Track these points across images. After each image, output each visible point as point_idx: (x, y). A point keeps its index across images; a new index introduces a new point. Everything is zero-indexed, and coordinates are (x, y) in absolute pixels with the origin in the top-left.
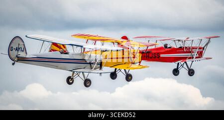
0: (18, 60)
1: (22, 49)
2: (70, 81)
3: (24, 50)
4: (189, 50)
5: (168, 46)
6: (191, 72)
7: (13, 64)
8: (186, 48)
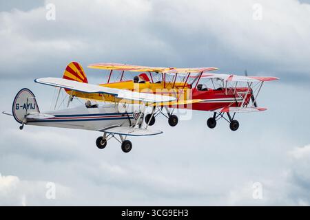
0: (28, 122)
1: (33, 106)
2: (101, 143)
3: (36, 107)
4: (232, 93)
5: (203, 87)
6: (234, 125)
7: (21, 128)
8: (228, 89)
